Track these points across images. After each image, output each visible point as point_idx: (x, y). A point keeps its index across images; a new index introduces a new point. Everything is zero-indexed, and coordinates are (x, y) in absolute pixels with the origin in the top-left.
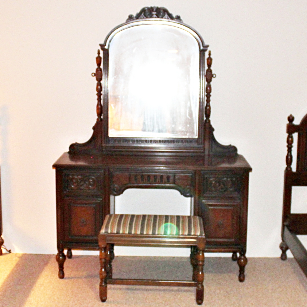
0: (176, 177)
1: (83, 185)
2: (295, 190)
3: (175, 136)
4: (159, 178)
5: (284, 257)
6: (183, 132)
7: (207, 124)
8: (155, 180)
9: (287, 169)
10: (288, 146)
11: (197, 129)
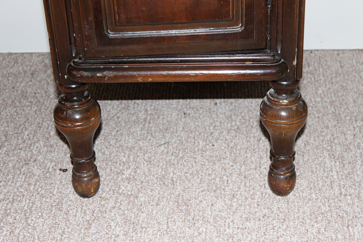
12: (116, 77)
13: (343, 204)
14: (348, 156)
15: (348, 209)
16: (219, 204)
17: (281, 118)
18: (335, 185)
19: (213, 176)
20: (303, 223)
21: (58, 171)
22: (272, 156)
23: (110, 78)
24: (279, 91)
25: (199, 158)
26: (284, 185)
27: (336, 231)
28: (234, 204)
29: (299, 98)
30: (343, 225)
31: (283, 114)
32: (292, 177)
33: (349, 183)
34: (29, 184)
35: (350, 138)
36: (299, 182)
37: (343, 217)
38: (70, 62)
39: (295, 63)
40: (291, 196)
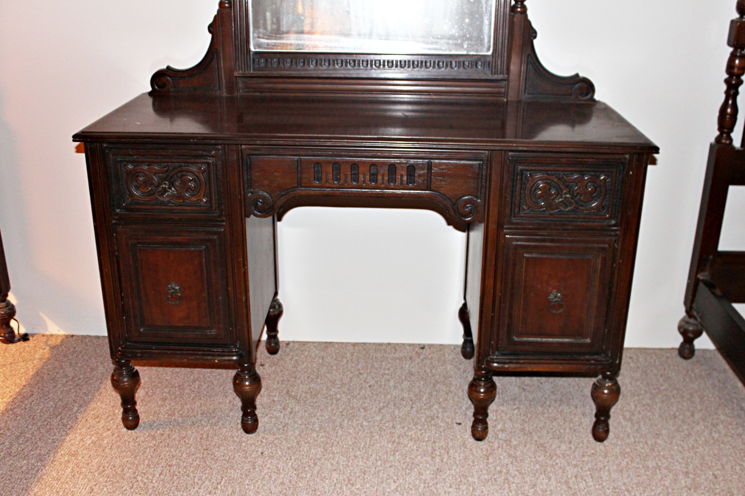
0: (435, 170)
1: (165, 190)
2: (736, 193)
3: (429, 49)
4: (384, 170)
5: (687, 351)
6: (452, 37)
7: (517, 18)
8: (374, 177)
9: (718, 140)
10: (727, 81)
11: (490, 29)
12: (516, 368)
13: (638, 448)
14: (635, 419)
15: (642, 451)
16: (563, 447)
17: (604, 393)
18: (631, 436)
19: (554, 430)
20: (617, 458)
21: (455, 425)
22: (597, 416)
23: (512, 368)
24: (605, 377)
25: (542, 418)
26: (603, 435)
27: (638, 463)
28: (573, 447)
29: (616, 383)
30: (641, 460)
31: (606, 391)
32: (607, 431)
33: (639, 435)
34: (441, 432)
35: (633, 407)
36: (611, 435)
37: (639, 455)
38: (487, 357)
39: (617, 362)
40: (605, 442)
